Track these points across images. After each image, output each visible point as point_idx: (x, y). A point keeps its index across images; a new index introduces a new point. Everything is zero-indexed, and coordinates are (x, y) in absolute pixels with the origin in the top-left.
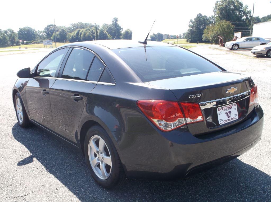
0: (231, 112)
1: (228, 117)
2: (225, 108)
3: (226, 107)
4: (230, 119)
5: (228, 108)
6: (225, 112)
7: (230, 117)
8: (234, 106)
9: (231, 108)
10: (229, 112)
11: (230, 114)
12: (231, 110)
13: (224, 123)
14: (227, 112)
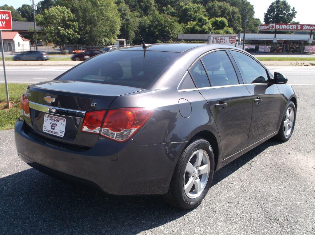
0: (56, 125)
1: (52, 129)
2: (51, 118)
3: (53, 117)
4: (53, 132)
5: (55, 119)
6: (51, 121)
7: (54, 129)
8: (62, 120)
9: (58, 121)
10: (54, 124)
11: (55, 127)
12: (57, 123)
13: (46, 132)
14: (52, 122)
